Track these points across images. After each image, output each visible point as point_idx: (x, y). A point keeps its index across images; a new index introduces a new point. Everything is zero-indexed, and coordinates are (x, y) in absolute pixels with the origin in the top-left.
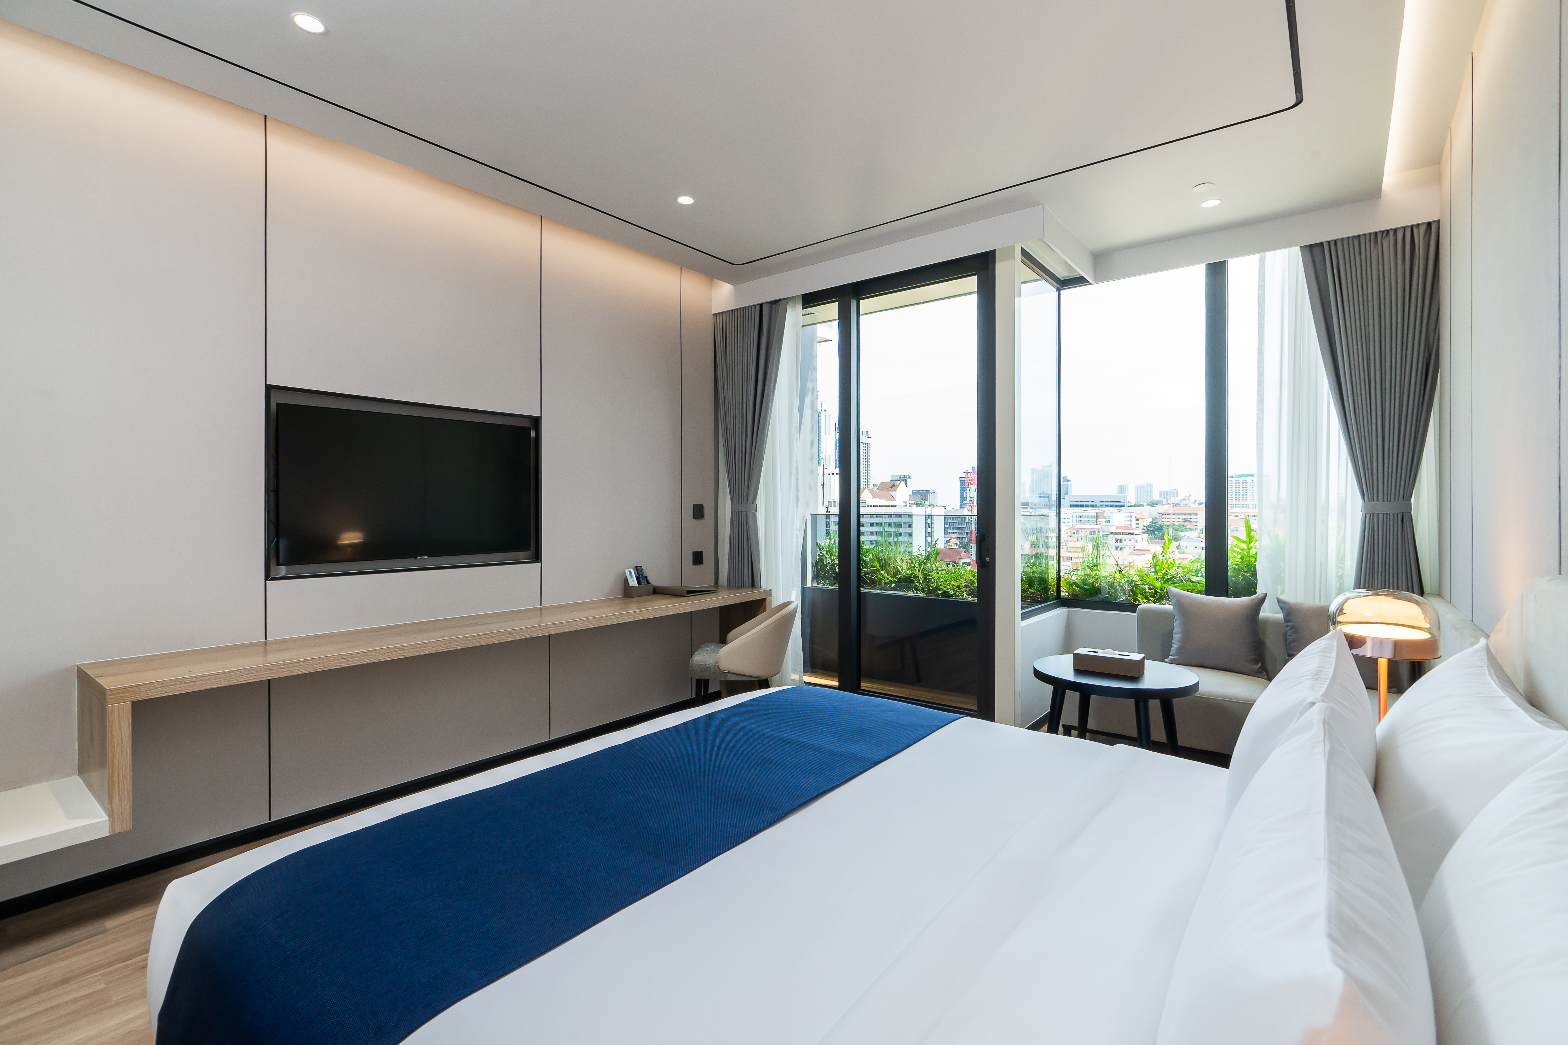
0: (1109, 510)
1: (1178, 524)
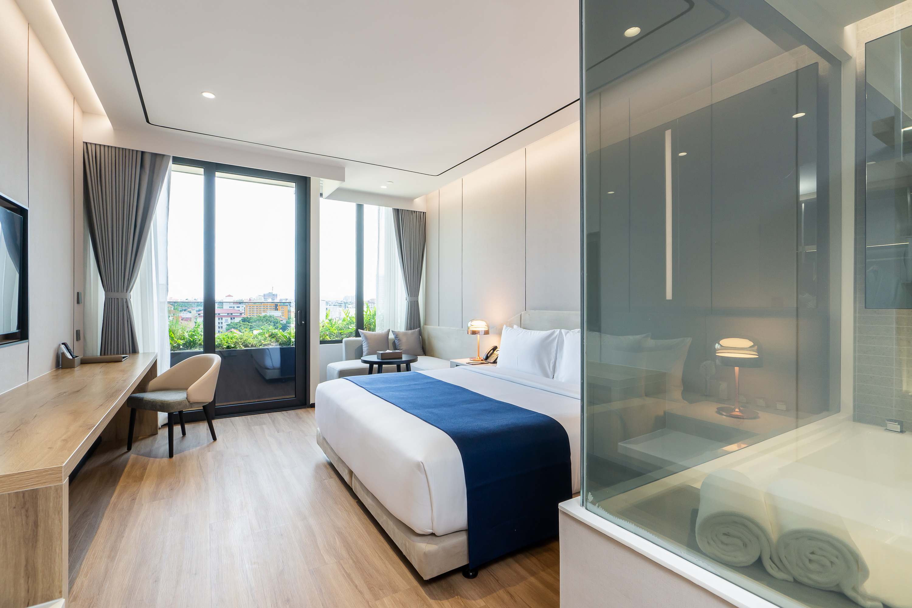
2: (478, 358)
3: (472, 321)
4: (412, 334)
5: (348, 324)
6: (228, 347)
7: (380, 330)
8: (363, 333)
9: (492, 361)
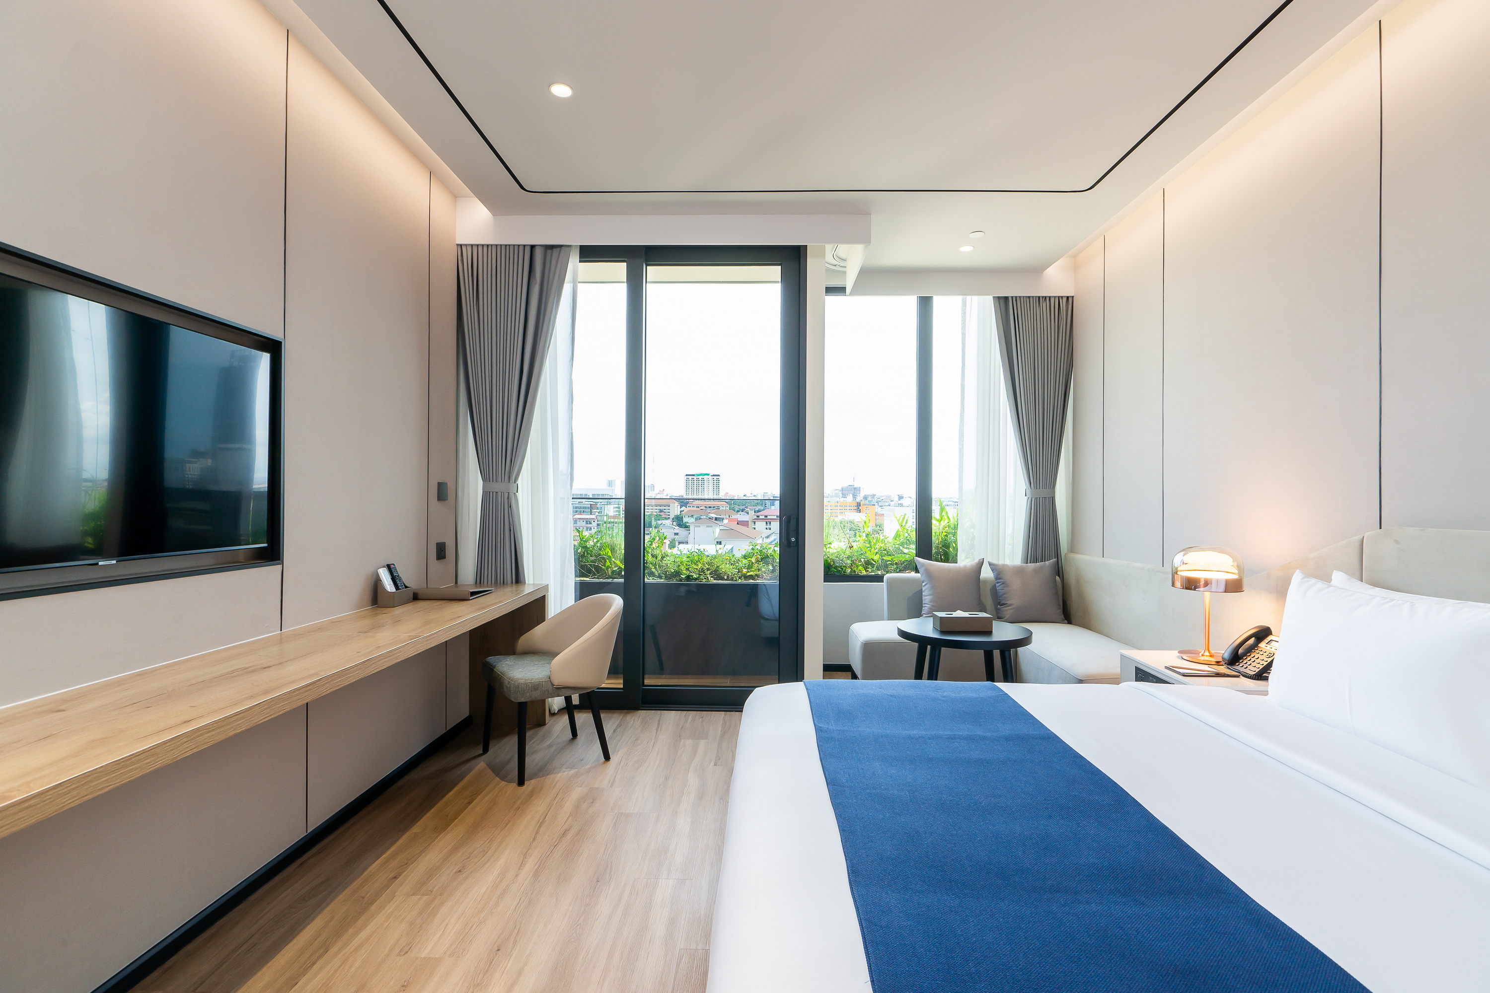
0: (601, 502)
1: (655, 514)
2: (1207, 653)
3: (1186, 550)
4: (1037, 571)
5: (902, 544)
6: (688, 578)
7: (965, 561)
8: (923, 565)
9: (1253, 669)
